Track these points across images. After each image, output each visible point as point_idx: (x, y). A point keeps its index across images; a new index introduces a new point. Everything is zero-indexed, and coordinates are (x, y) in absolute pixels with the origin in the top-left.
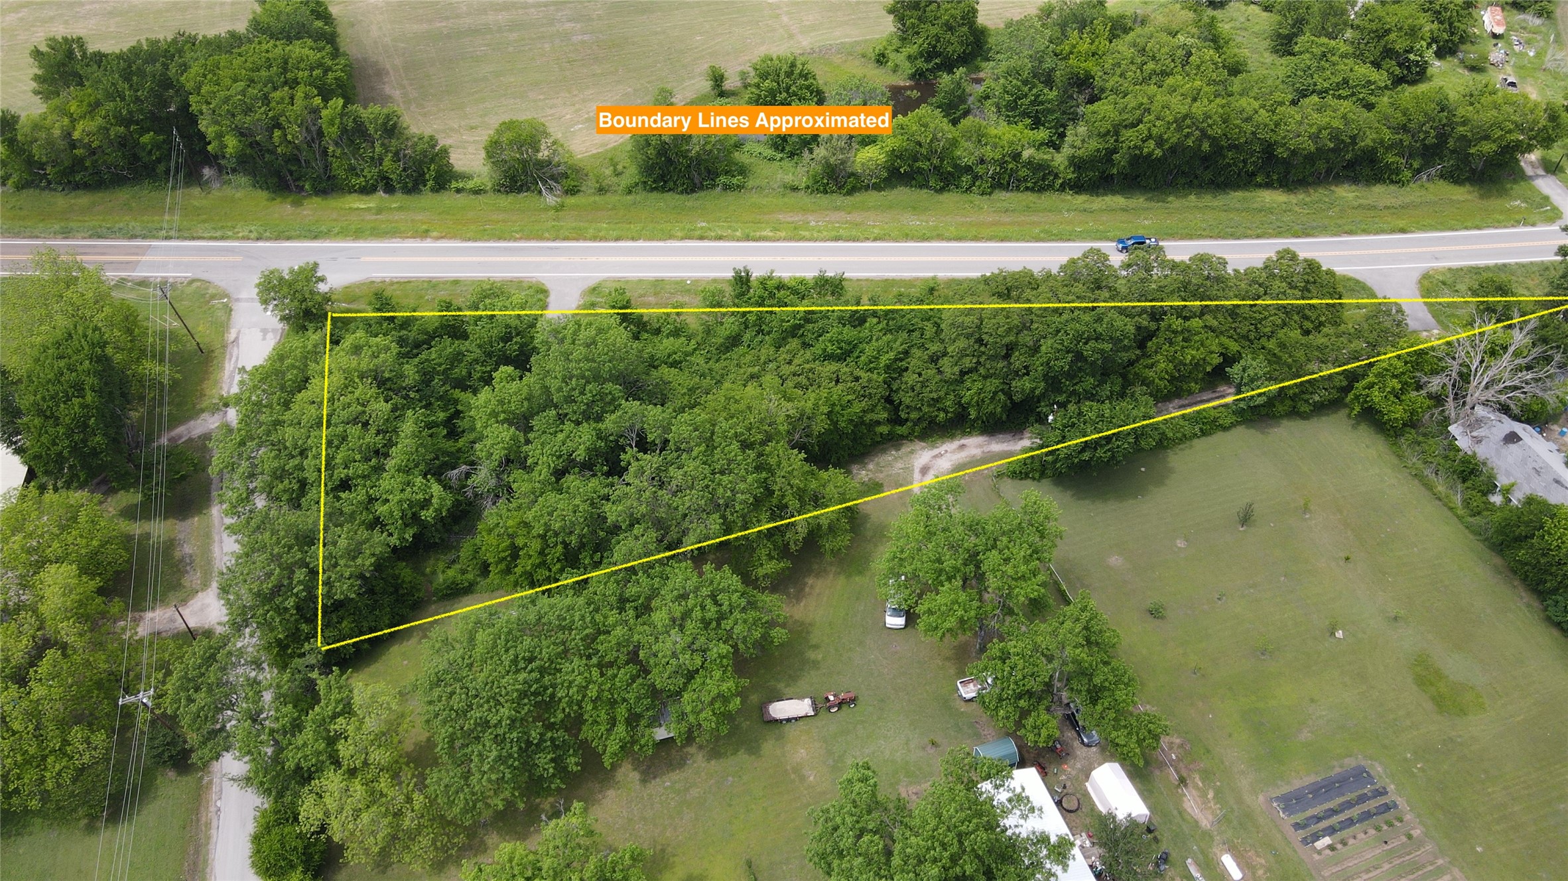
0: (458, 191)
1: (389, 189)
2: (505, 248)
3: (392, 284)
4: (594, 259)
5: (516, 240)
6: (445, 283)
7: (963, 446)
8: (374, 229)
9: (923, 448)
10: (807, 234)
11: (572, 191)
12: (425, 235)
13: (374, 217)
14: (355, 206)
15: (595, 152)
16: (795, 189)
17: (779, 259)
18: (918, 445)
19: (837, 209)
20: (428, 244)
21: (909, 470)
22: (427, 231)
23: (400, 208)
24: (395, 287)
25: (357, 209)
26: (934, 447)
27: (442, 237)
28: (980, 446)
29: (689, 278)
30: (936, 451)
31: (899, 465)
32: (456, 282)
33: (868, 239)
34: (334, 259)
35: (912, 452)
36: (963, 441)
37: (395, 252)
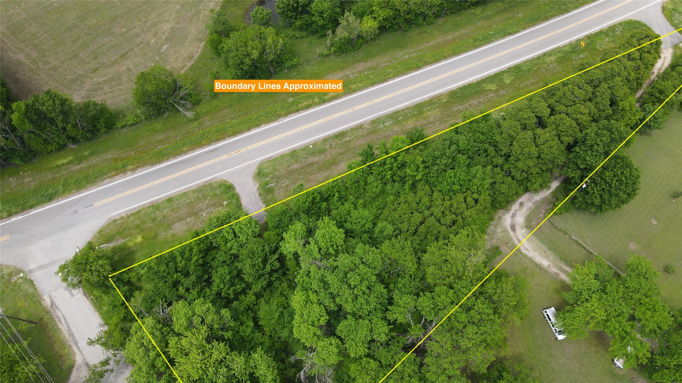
0: (123, 127)
1: (74, 140)
2: (184, 161)
3: (129, 217)
4: (243, 150)
5: (186, 153)
6: (163, 202)
7: (521, 204)
8: (86, 177)
9: (504, 213)
10: (354, 86)
11: (197, 103)
12: (123, 170)
13: (78, 167)
14: (60, 162)
15: (189, 65)
16: (328, 56)
17: (350, 110)
18: (500, 212)
19: (359, 61)
20: (130, 177)
21: (505, 231)
22: (124, 166)
23: (92, 154)
24: (132, 218)
25: (63, 164)
26: (508, 210)
27: (137, 168)
28: (529, 200)
29: (309, 144)
30: (511, 213)
31: (499, 230)
32: (170, 200)
33: (389, 78)
34: (76, 212)
35: (500, 218)
36: (520, 200)
37: (113, 191)
